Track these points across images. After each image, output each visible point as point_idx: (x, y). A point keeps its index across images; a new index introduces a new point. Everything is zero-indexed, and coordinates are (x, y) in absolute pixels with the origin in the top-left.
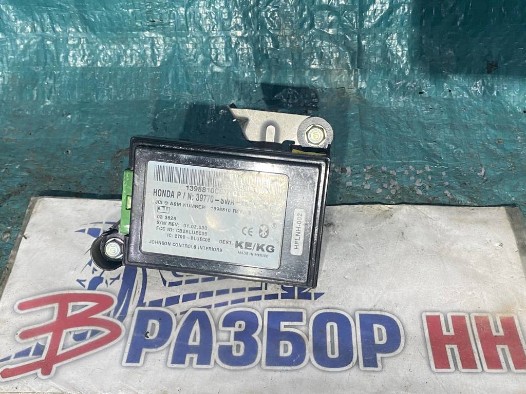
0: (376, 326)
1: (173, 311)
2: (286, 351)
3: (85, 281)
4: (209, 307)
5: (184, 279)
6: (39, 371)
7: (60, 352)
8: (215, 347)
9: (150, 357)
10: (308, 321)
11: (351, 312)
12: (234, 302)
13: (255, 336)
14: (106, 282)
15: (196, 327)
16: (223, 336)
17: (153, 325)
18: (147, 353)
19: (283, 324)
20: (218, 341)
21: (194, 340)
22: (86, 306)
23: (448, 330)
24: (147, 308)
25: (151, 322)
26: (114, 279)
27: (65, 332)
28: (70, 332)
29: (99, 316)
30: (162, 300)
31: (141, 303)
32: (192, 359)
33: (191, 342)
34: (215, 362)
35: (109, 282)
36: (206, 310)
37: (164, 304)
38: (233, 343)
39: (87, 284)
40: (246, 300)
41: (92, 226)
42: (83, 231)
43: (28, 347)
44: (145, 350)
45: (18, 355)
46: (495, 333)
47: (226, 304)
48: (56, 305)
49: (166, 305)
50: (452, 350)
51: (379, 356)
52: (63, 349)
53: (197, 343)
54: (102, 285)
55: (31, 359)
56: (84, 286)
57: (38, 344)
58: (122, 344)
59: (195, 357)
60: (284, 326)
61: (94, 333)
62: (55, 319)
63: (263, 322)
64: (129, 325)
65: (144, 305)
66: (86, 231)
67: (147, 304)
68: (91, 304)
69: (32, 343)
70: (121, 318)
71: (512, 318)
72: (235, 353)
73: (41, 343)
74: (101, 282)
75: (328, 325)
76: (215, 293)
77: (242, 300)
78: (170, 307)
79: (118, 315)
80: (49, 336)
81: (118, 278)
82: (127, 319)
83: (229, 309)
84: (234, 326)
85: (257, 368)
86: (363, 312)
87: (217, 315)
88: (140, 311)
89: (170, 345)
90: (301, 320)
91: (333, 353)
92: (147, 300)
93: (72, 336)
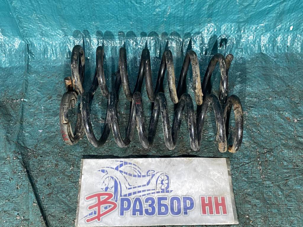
0: (187, 201)
1: (131, 198)
2: (163, 210)
3: (103, 188)
4: (140, 196)
5: (132, 187)
6: (97, 219)
7: (101, 213)
8: (144, 209)
9: (126, 213)
10: (169, 200)
11: (180, 196)
12: (147, 194)
13: (154, 205)
14: (110, 188)
15: (138, 203)
16: (146, 206)
17: (126, 203)
18: (125, 212)
19: (162, 201)
20: (144, 207)
21: (138, 207)
22: (105, 197)
23: (207, 202)
24: (123, 197)
25: (125, 202)
26: (112, 188)
27: (101, 206)
28: (103, 206)
29: (110, 200)
30: (127, 194)
31: (121, 196)
32: (138, 214)
33: (137, 208)
34: (144, 215)
35: (111, 188)
36: (140, 197)
37: (127, 196)
38: (148, 208)
39: (104, 189)
40: (151, 193)
41: (102, 169)
42: (99, 171)
43: (91, 212)
44: (124, 211)
45: (90, 215)
46: (219, 202)
47: (145, 195)
48: (97, 197)
49: (128, 196)
50: (207, 208)
51: (188, 211)
52: (102, 212)
53: (139, 208)
54: (109, 190)
55: (94, 216)
56: (103, 190)
57: (94, 211)
58: (118, 209)
59: (139, 213)
60: (162, 202)
61: (110, 206)
62: (97, 202)
63: (156, 201)
64: (119, 203)
65: (122, 196)
66: (101, 171)
67: (123, 196)
68: (107, 197)
69: (92, 210)
70: (116, 201)
71: (224, 197)
72: (149, 211)
73: (95, 210)
74: (108, 189)
75: (174, 201)
76: (142, 191)
77: (150, 194)
78: (129, 197)
79: (115, 200)
80: (97, 207)
81: (113, 187)
82: (118, 201)
83: (147, 196)
84: (148, 202)
85: (156, 216)
86: (184, 196)
87: (143, 199)
88: (121, 199)
89: (131, 210)
90: (167, 200)
91: (176, 210)
92: (123, 194)
93: (103, 208)
